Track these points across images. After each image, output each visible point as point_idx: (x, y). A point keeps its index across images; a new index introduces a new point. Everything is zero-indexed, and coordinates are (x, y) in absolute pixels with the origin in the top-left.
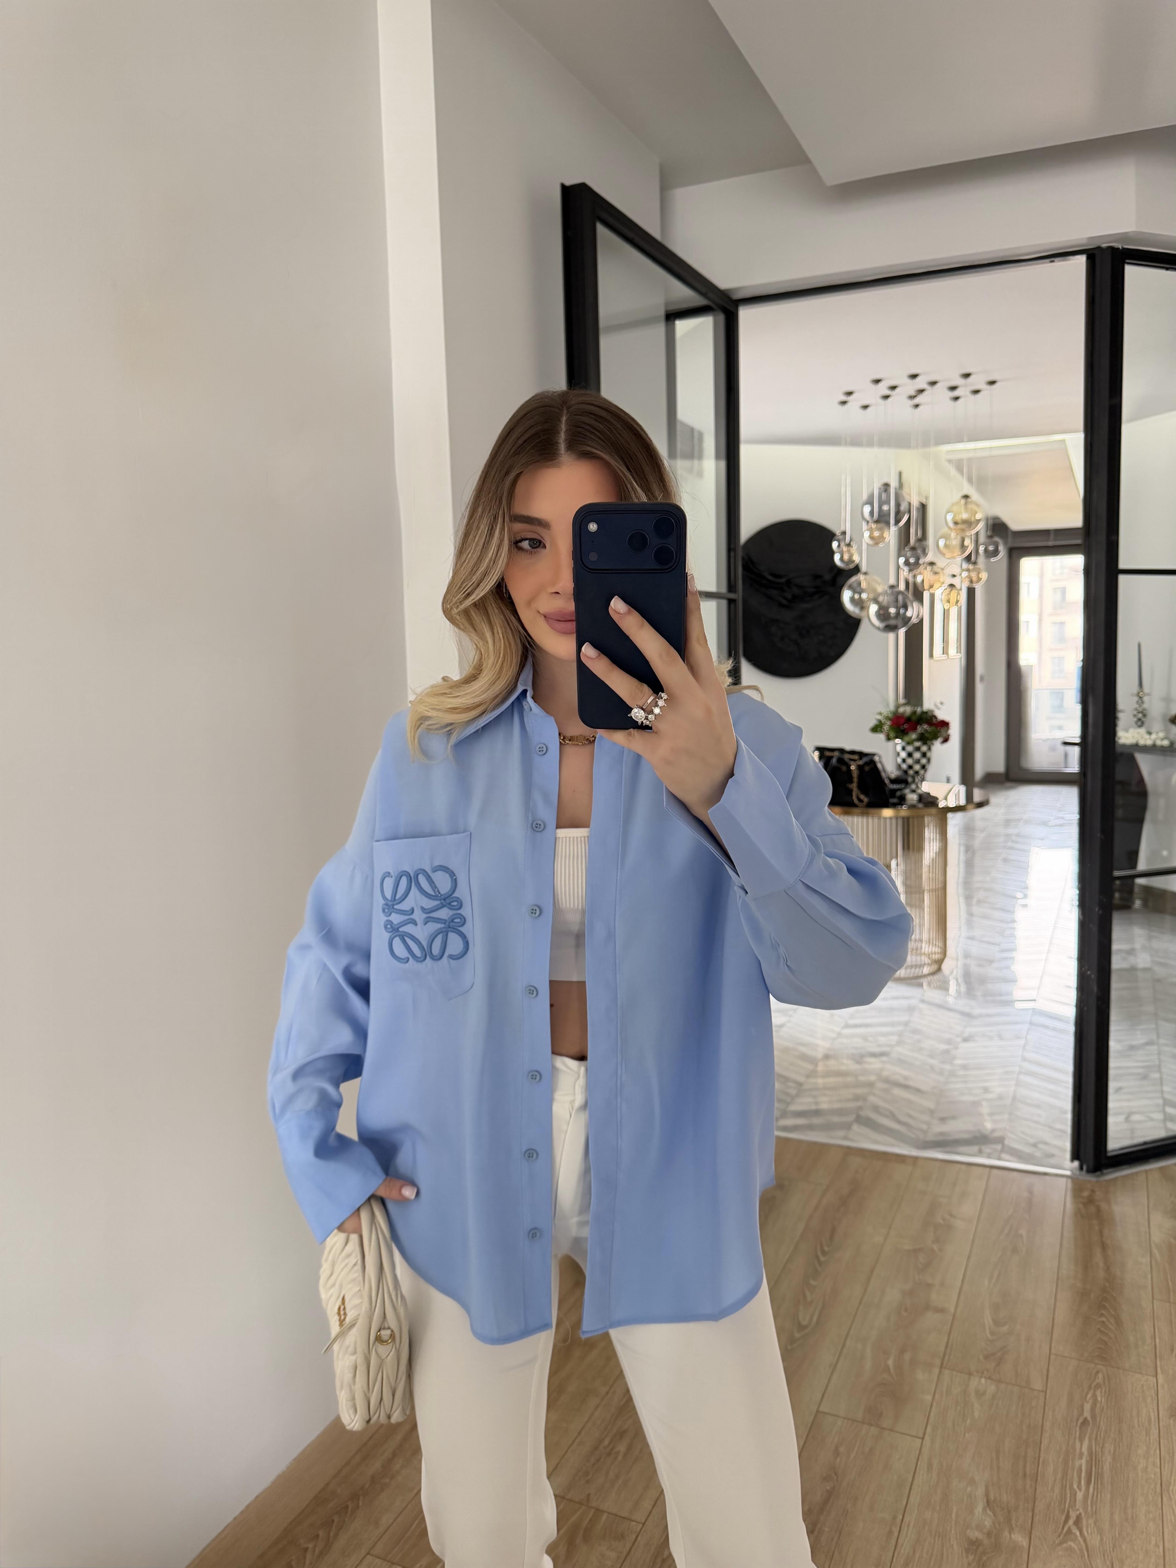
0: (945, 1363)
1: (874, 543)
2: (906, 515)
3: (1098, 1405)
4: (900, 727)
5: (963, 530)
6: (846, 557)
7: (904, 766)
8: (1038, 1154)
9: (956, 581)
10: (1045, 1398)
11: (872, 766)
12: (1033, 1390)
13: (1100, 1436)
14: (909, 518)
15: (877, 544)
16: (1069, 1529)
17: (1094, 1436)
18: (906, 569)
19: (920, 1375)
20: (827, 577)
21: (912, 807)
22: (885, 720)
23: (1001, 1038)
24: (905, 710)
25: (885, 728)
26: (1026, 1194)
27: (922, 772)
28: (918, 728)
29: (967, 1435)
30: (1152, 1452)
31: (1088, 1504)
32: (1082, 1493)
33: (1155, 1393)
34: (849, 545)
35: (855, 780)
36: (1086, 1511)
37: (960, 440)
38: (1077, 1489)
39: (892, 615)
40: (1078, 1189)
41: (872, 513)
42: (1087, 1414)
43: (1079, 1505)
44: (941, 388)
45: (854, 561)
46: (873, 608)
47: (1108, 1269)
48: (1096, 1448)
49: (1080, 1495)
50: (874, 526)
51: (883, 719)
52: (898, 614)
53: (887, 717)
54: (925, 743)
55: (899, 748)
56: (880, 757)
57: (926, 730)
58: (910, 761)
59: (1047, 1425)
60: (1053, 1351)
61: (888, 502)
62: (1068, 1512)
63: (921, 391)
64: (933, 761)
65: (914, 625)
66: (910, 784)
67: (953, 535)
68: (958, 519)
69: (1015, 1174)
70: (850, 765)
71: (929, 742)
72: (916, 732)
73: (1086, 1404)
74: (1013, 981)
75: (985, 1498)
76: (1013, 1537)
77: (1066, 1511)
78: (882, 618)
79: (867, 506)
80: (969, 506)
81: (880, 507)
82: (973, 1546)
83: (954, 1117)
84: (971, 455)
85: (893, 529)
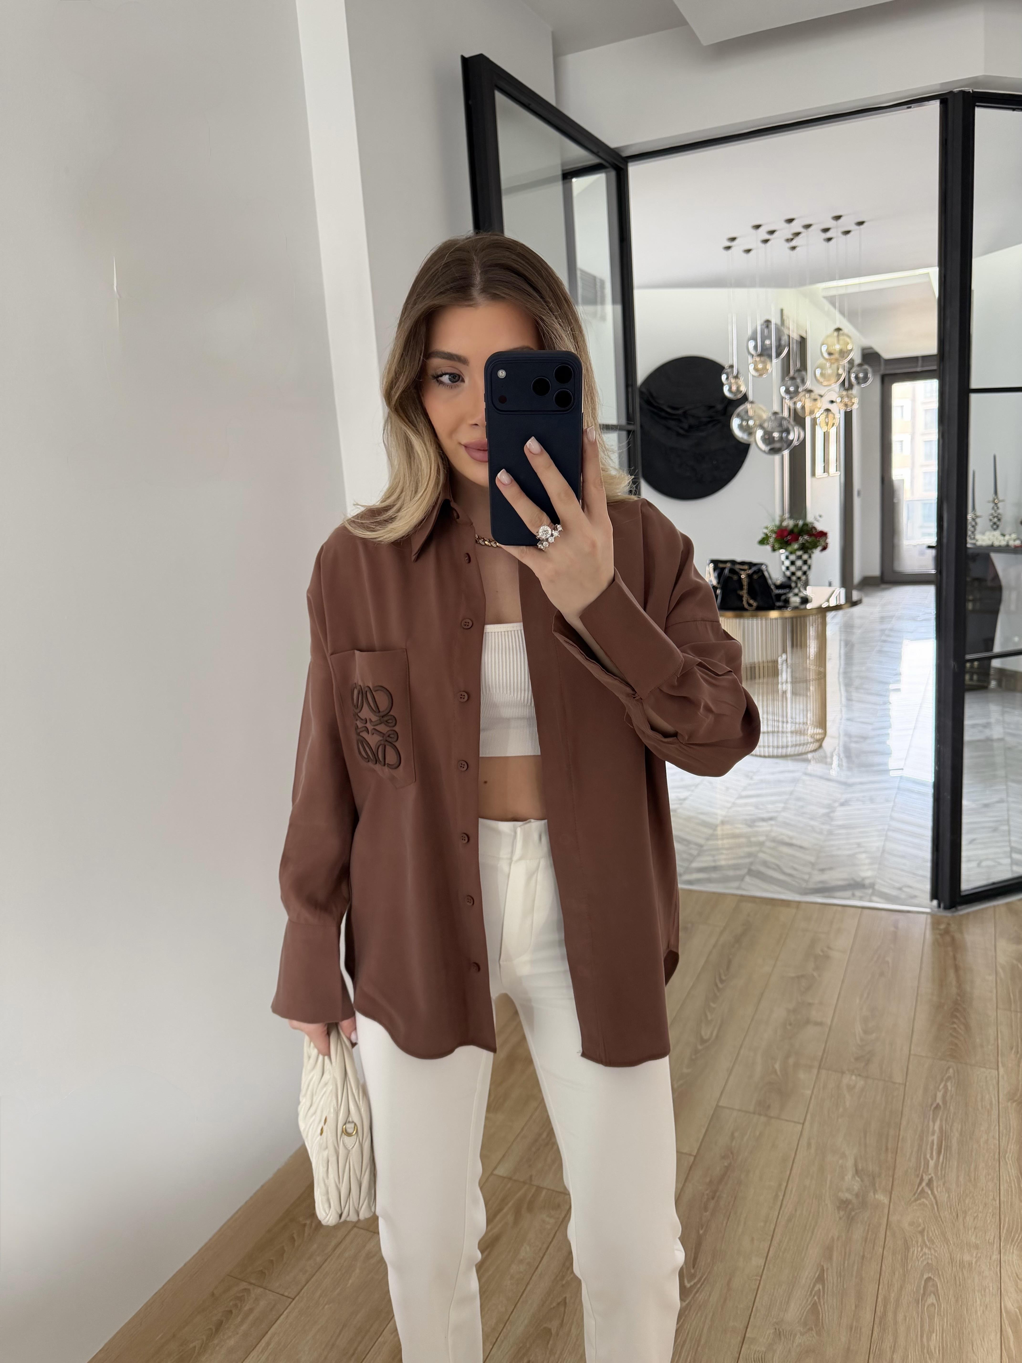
0: (823, 1064)
1: (758, 374)
2: (786, 348)
3: (949, 1094)
4: (783, 539)
5: (837, 360)
6: (734, 388)
7: (788, 573)
8: (904, 896)
9: (834, 407)
10: (905, 1089)
11: (760, 574)
12: (895, 1083)
13: (950, 1118)
14: (789, 351)
15: (761, 375)
16: (923, 1191)
17: (945, 1117)
18: (788, 397)
19: (802, 1075)
20: (719, 407)
21: (796, 608)
22: (771, 533)
23: (873, 801)
24: (788, 524)
25: (771, 540)
26: (892, 929)
27: (804, 578)
28: (800, 538)
29: (840, 1120)
30: (992, 1128)
31: (938, 1170)
32: (934, 1161)
33: (996, 1082)
34: (736, 377)
35: (745, 587)
36: (936, 1176)
37: (832, 279)
38: (929, 1159)
39: (776, 439)
40: (936, 923)
41: (756, 347)
42: (939, 1100)
43: (931, 1171)
44: (815, 230)
45: (741, 391)
46: (759, 433)
47: (959, 986)
48: (946, 1127)
49: (932, 1163)
50: (758, 359)
51: (769, 533)
52: (781, 438)
53: (772, 530)
54: (805, 552)
55: (783, 557)
56: (767, 566)
57: (807, 540)
58: (793, 569)
59: (906, 1110)
60: (912, 1052)
61: (770, 338)
62: (922, 1176)
63: (797, 234)
64: (813, 567)
65: (795, 446)
66: (794, 589)
67: (828, 365)
68: (832, 350)
69: (883, 913)
70: (741, 575)
71: (810, 552)
72: (798, 543)
73: (938, 1093)
75: (854, 1168)
76: (877, 1196)
77: (920, 1176)
78: (767, 441)
79: (751, 341)
80: (841, 338)
81: (763, 342)
82: (843, 1205)
83: (831, 869)
84: (842, 291)
85: (775, 361)
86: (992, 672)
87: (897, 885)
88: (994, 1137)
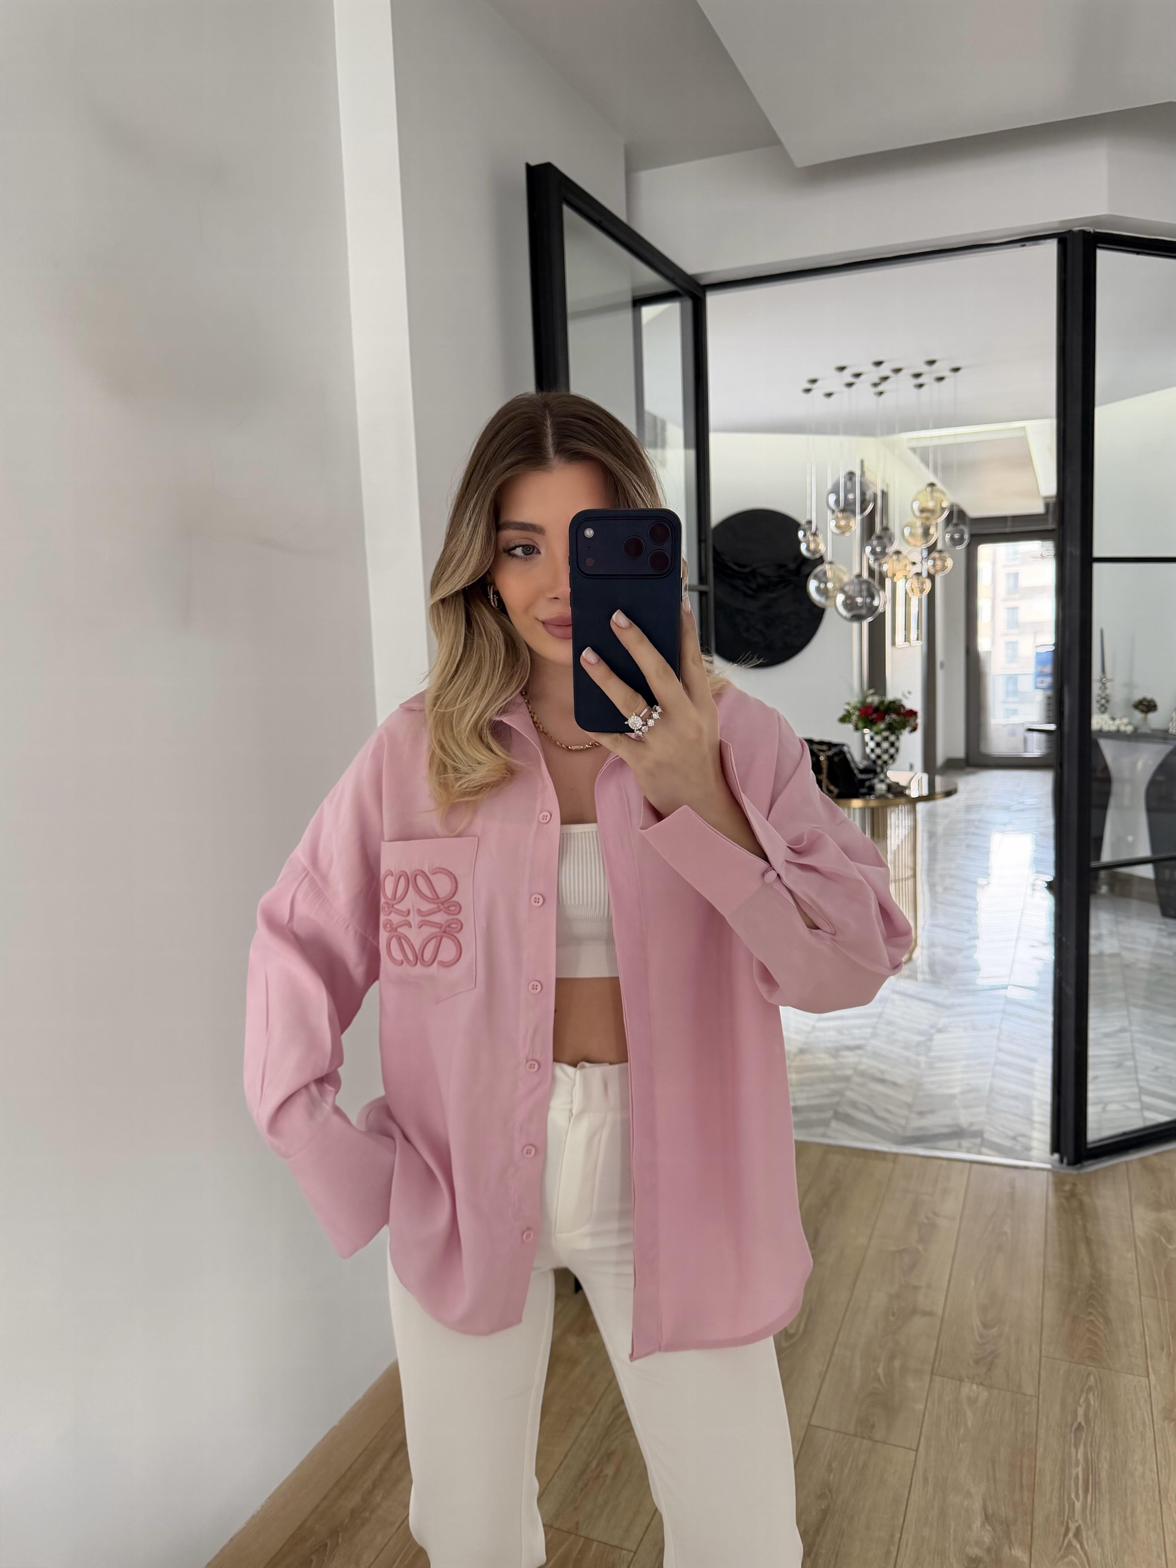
0: (935, 1370)
1: (840, 532)
2: (871, 504)
3: (1092, 1410)
4: (868, 718)
5: (929, 517)
6: (812, 547)
7: (873, 756)
8: (1016, 1148)
10: (1038, 1404)
11: (841, 757)
12: (1025, 1395)
13: (1096, 1442)
14: (874, 507)
15: (843, 533)
16: (1070, 1542)
17: (1089, 1442)
18: (872, 558)
19: (911, 1383)
20: (795, 567)
21: (881, 797)
22: (853, 710)
23: (974, 1028)
24: (873, 700)
25: (853, 718)
26: (1008, 1190)
27: (890, 762)
28: (886, 717)
29: (961, 1445)
30: (1148, 1457)
31: (1087, 1515)
32: (1080, 1503)
33: (1148, 1394)
34: (814, 534)
35: (824, 772)
36: (1085, 1523)
37: (925, 427)
38: (1075, 1500)
39: (859, 605)
40: (1059, 1182)
41: (837, 502)
42: (1080, 1419)
43: (1078, 1516)
44: (905, 375)
45: (820, 551)
46: (840, 598)
47: (1093, 1265)
48: (1092, 1454)
49: (1078, 1505)
50: (840, 515)
51: (852, 710)
52: (864, 603)
53: (855, 707)
54: (893, 733)
55: (867, 738)
56: (848, 747)
57: (895, 720)
58: (878, 751)
59: (1042, 1432)
60: (1043, 1353)
61: (853, 491)
62: (1068, 1524)
63: (885, 379)
64: (901, 751)
65: (877, 616)
66: (879, 774)
67: (919, 523)
68: (924, 507)
70: (819, 756)
71: (896, 732)
72: (884, 722)
73: (1079, 1409)
75: (983, 1512)
76: (1013, 1551)
77: (1065, 1522)
78: (849, 607)
79: (833, 495)
80: (935, 494)
81: (845, 496)
82: (973, 1563)
83: (931, 1112)
84: (935, 442)
85: (859, 517)
87: (1011, 1134)
88: (1151, 1470)
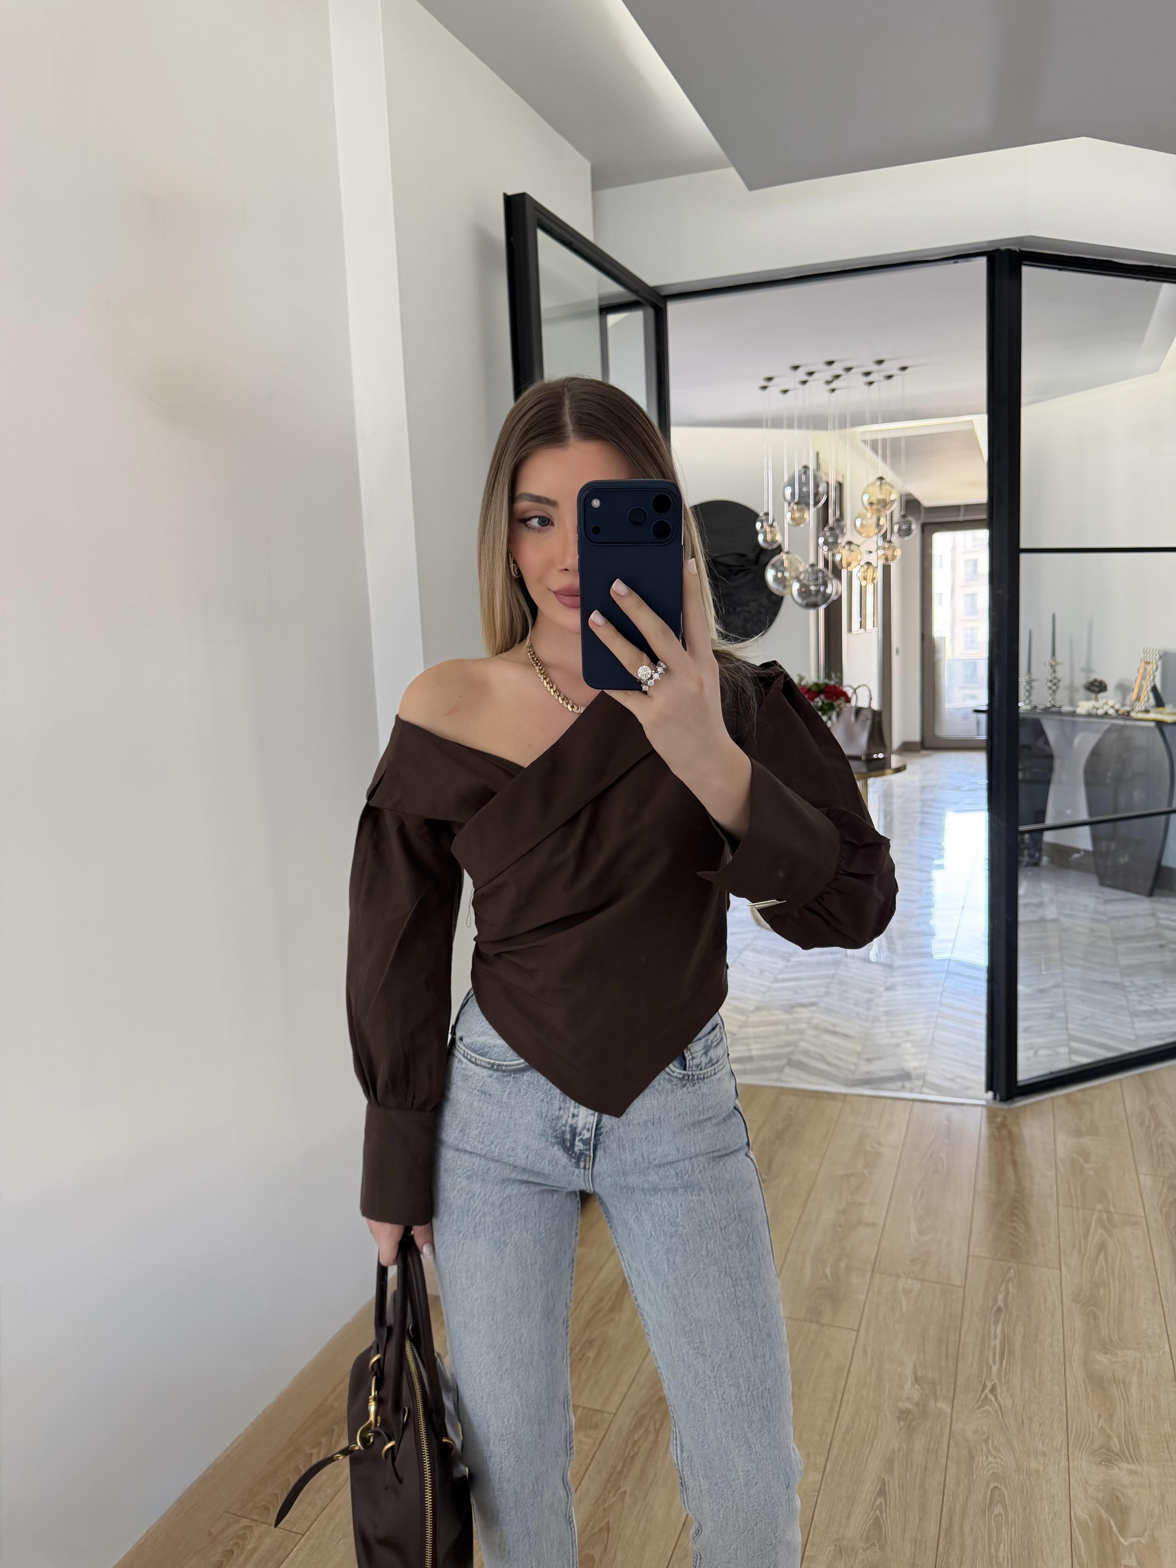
0: (876, 1268)
1: (796, 524)
2: (824, 495)
3: (1010, 1295)
5: (878, 511)
6: (769, 537)
8: (956, 1087)
9: (872, 558)
10: (964, 1292)
12: (954, 1286)
13: (1012, 1321)
14: (828, 499)
15: (798, 524)
16: (986, 1396)
17: (1007, 1321)
18: (826, 548)
19: (854, 1280)
23: (920, 986)
26: (945, 1122)
29: (896, 1326)
30: (1056, 1330)
31: (1001, 1376)
32: (997, 1366)
33: (1059, 1282)
34: (771, 527)
36: (999, 1380)
37: (874, 422)
38: (992, 1364)
39: (813, 593)
40: (992, 1116)
41: (793, 495)
42: (1000, 1303)
43: (994, 1376)
44: (856, 374)
45: (776, 542)
46: (795, 586)
47: (1018, 1183)
48: (1008, 1331)
49: (995, 1369)
50: (795, 507)
52: (818, 592)
59: (966, 1314)
60: (971, 1253)
61: (807, 484)
62: (985, 1382)
63: (837, 377)
65: (833, 601)
67: (869, 515)
68: (874, 500)
69: (935, 1105)
73: (999, 1295)
74: (932, 934)
75: (914, 1376)
76: (938, 1404)
77: (983, 1381)
78: (804, 595)
79: (788, 487)
80: (884, 487)
81: (800, 489)
82: (903, 1414)
83: (879, 1058)
85: (812, 510)
86: (1044, 847)
87: (949, 1076)
88: (1058, 1340)
